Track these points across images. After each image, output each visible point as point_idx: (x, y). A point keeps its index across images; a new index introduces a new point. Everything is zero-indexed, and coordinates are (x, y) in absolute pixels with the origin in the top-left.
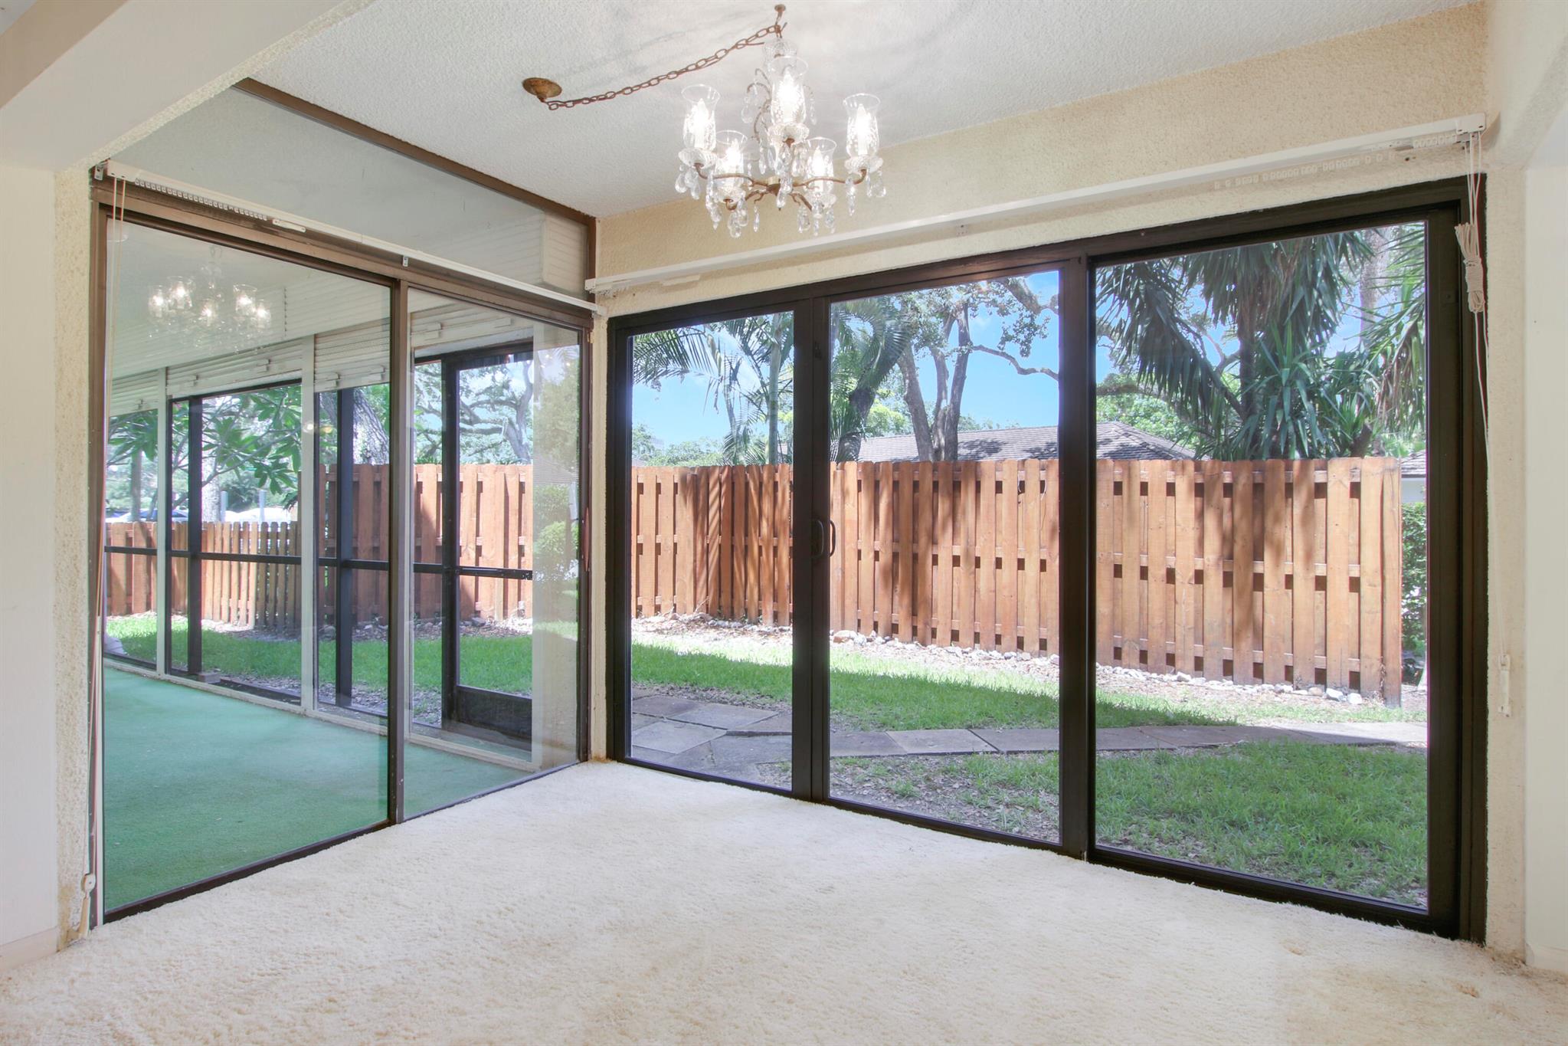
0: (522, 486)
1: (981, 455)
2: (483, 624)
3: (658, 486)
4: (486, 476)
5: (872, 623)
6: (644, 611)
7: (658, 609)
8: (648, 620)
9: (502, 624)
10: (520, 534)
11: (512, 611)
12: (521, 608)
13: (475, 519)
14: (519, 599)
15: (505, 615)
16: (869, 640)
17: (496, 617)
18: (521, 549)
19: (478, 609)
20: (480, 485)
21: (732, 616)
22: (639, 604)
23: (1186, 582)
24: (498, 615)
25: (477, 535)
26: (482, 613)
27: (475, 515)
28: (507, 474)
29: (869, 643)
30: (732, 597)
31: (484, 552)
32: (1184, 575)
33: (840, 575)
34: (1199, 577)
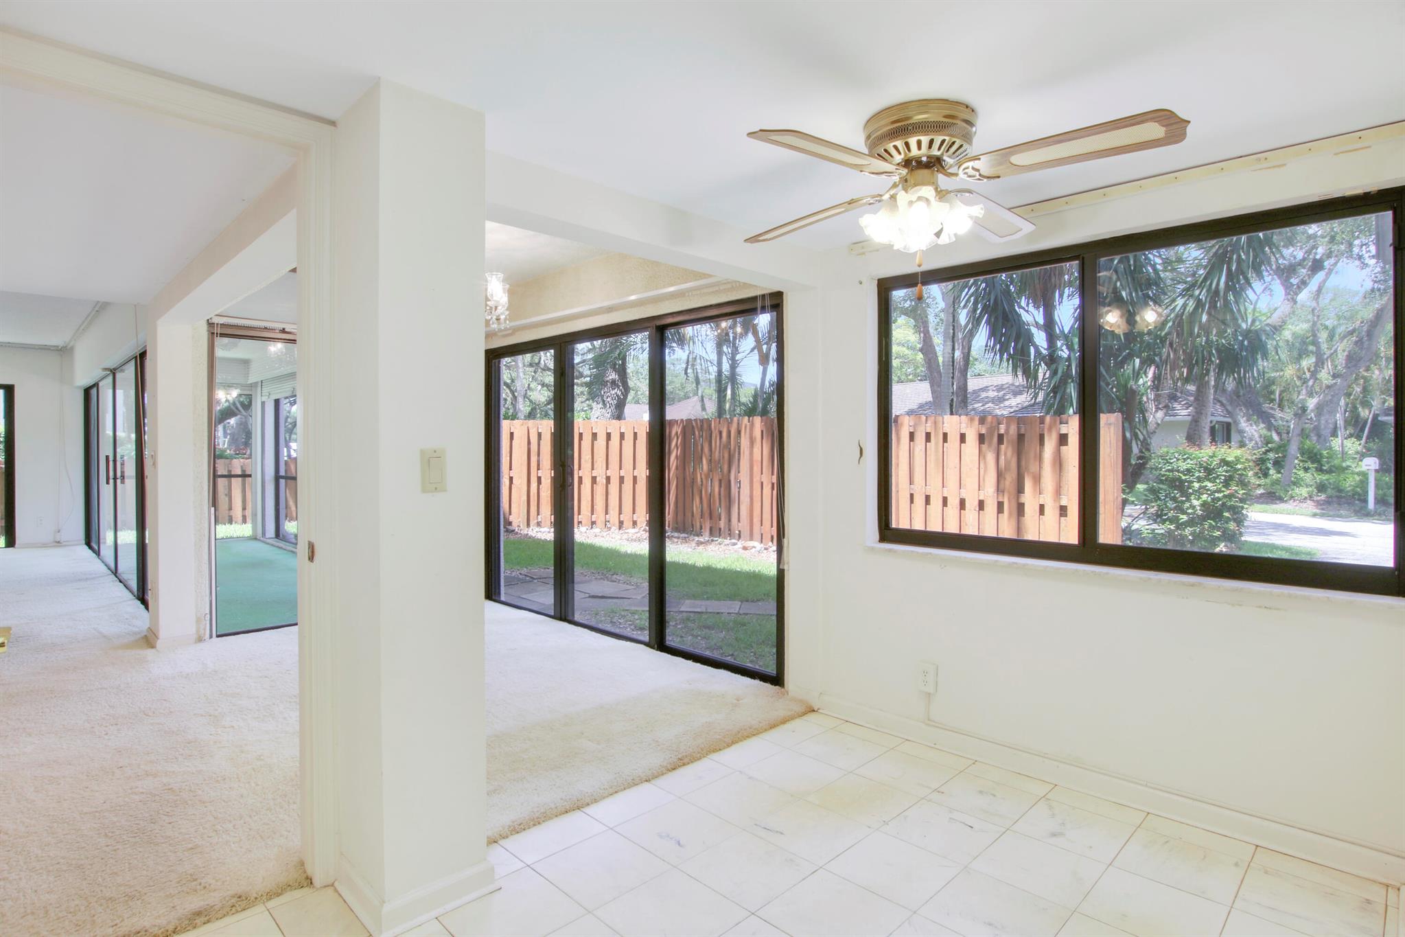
0: (540, 435)
1: (1007, 397)
2: (513, 531)
3: (635, 434)
4: (515, 428)
5: (770, 537)
6: (625, 524)
7: (635, 523)
8: (626, 531)
9: (525, 531)
10: (538, 469)
11: (533, 522)
12: (540, 520)
13: (509, 458)
14: (538, 514)
15: (528, 525)
16: (766, 549)
17: (521, 526)
18: (539, 479)
19: (510, 520)
20: (512, 434)
21: (684, 531)
22: (622, 519)
23: (972, 509)
24: (523, 525)
25: (511, 469)
26: (513, 524)
27: (509, 455)
28: (530, 427)
29: (766, 551)
30: (684, 515)
31: (514, 481)
32: (972, 504)
33: (749, 500)
34: (981, 505)
